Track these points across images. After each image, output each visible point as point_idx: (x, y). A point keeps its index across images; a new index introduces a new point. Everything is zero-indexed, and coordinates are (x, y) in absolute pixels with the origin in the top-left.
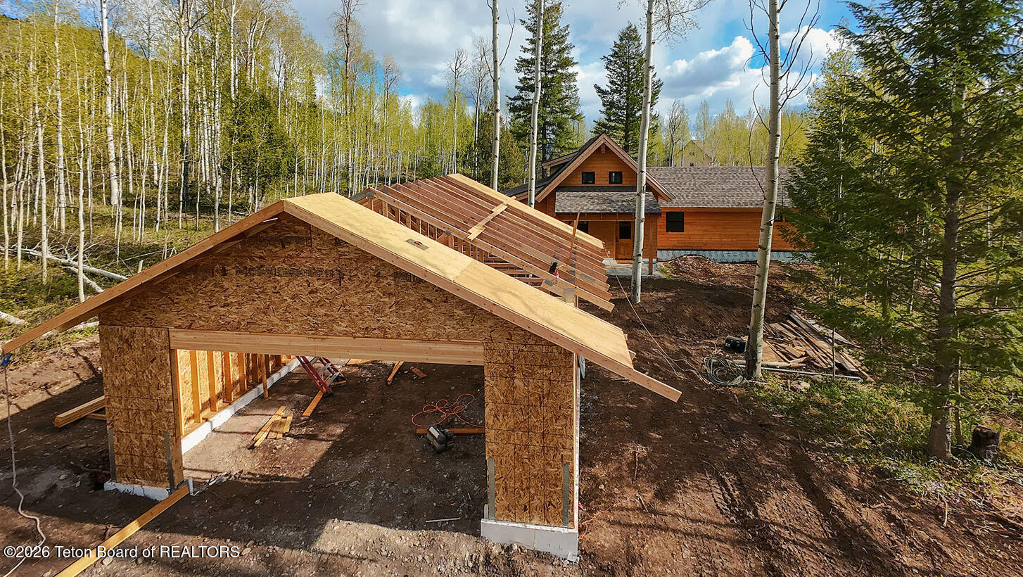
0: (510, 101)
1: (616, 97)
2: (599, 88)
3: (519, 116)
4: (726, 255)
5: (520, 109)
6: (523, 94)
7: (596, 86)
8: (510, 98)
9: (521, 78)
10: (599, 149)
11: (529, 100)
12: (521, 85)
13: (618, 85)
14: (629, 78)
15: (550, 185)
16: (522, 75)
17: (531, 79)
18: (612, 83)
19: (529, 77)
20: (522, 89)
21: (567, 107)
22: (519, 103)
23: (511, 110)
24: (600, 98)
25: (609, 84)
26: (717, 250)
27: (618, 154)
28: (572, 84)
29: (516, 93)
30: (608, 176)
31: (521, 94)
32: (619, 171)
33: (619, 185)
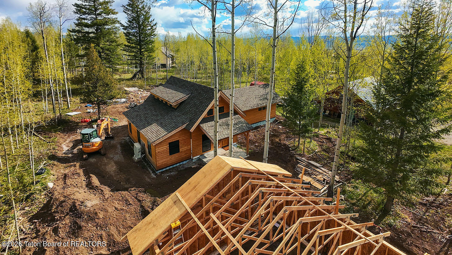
32: (223, 106)
33: (223, 113)
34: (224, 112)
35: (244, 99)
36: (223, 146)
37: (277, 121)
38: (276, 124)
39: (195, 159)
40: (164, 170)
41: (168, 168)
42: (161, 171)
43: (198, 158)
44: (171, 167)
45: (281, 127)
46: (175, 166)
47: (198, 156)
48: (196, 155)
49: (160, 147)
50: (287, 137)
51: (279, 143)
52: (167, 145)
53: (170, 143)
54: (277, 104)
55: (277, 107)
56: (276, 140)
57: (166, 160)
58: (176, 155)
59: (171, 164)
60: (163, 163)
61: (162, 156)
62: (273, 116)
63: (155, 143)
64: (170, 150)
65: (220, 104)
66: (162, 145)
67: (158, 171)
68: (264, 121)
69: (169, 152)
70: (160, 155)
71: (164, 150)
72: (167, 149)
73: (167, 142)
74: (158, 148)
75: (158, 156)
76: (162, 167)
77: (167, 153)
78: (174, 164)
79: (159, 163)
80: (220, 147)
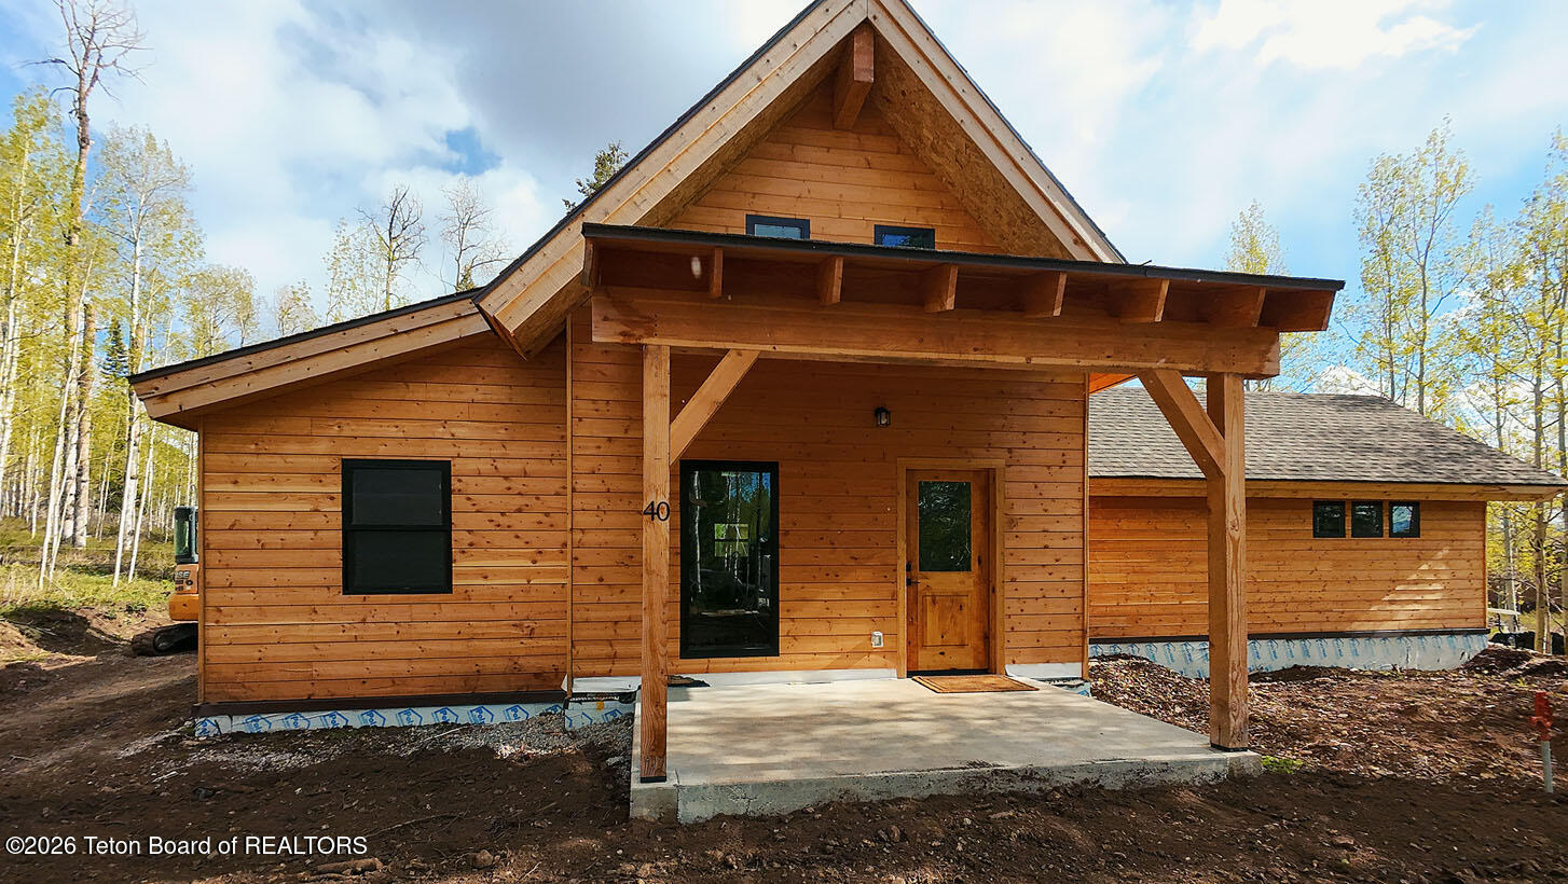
32: (919, 222)
36: (925, 660)
39: (589, 698)
41: (315, 721)
42: (237, 724)
43: (624, 696)
44: (355, 719)
47: (630, 683)
49: (246, 468)
52: (318, 476)
57: (302, 627)
58: (417, 609)
59: (357, 691)
60: (271, 652)
61: (269, 576)
62: (1464, 615)
63: (164, 397)
64: (348, 531)
65: (894, 197)
66: (277, 459)
67: (212, 719)
68: (1369, 635)
69: (345, 559)
70: (242, 555)
71: (286, 521)
72: (319, 520)
73: (322, 447)
74: (236, 482)
75: (229, 557)
76: (263, 694)
77: (316, 557)
78: (387, 691)
79: (233, 634)
80: (887, 652)
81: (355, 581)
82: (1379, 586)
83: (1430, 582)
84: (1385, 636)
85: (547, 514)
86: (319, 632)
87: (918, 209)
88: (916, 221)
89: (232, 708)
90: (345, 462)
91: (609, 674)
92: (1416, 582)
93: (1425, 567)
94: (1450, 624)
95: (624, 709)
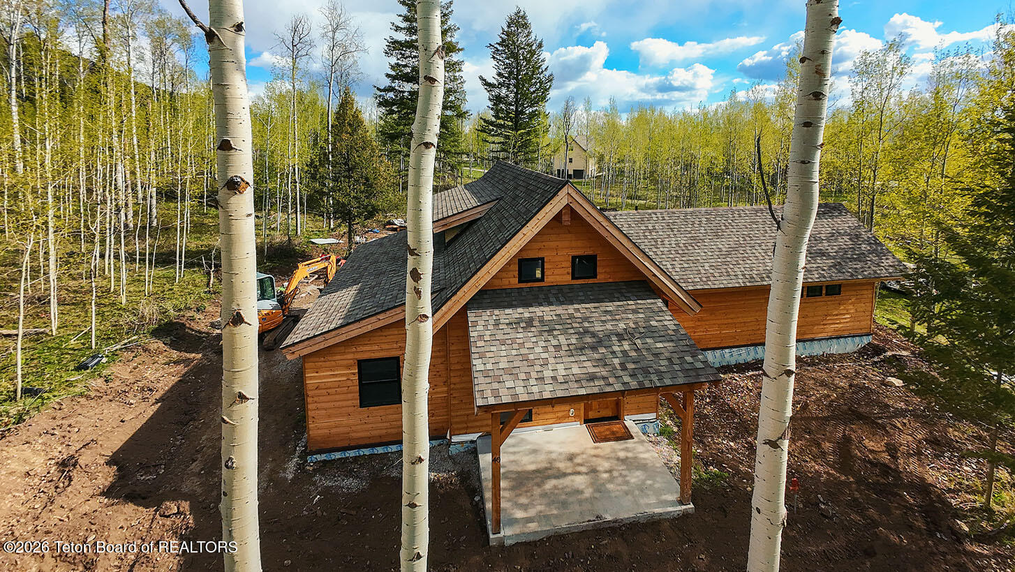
0: (379, 93)
1: (504, 91)
2: (485, 80)
3: (392, 112)
4: (727, 355)
5: (393, 103)
6: (396, 84)
7: (481, 78)
8: (378, 89)
9: (393, 63)
10: (558, 218)
11: (404, 92)
12: (393, 73)
13: (506, 78)
14: (518, 70)
15: (454, 299)
16: (393, 60)
17: (405, 66)
18: (500, 74)
19: (403, 63)
20: (393, 78)
21: (451, 102)
22: (391, 95)
23: (380, 104)
24: (486, 91)
25: (496, 77)
26: (714, 349)
27: (596, 227)
28: (457, 74)
29: (387, 82)
30: (569, 264)
31: (393, 85)
32: (590, 253)
33: (591, 281)
34: (595, 277)
35: (723, 245)
36: (592, 415)
37: (877, 350)
38: (876, 363)
39: (458, 443)
40: (338, 455)
41: (352, 453)
42: (323, 457)
43: (472, 442)
44: (367, 452)
45: (898, 382)
46: (380, 450)
47: (474, 437)
48: (464, 428)
49: (321, 367)
50: (933, 442)
51: (885, 469)
52: (348, 367)
53: (361, 363)
54: (884, 287)
55: (883, 297)
56: (870, 444)
57: (344, 420)
58: (388, 412)
59: (367, 442)
60: (334, 431)
61: (331, 404)
62: (860, 327)
63: (293, 353)
64: (361, 385)
65: (579, 243)
66: (332, 362)
67: (315, 456)
68: (812, 340)
69: (360, 395)
70: (321, 398)
71: (337, 384)
72: (349, 383)
73: (350, 356)
74: (317, 372)
75: (315, 399)
76: (331, 446)
77: (350, 396)
78: (378, 441)
79: (319, 425)
80: (576, 417)
81: (364, 403)
82: (819, 318)
83: (844, 314)
84: (820, 340)
85: (438, 372)
86: (351, 422)
87: (590, 247)
88: (589, 252)
89: (320, 452)
90: (358, 361)
91: (466, 433)
92: (837, 315)
93: (842, 307)
94: (853, 332)
95: (473, 446)
